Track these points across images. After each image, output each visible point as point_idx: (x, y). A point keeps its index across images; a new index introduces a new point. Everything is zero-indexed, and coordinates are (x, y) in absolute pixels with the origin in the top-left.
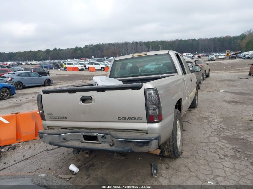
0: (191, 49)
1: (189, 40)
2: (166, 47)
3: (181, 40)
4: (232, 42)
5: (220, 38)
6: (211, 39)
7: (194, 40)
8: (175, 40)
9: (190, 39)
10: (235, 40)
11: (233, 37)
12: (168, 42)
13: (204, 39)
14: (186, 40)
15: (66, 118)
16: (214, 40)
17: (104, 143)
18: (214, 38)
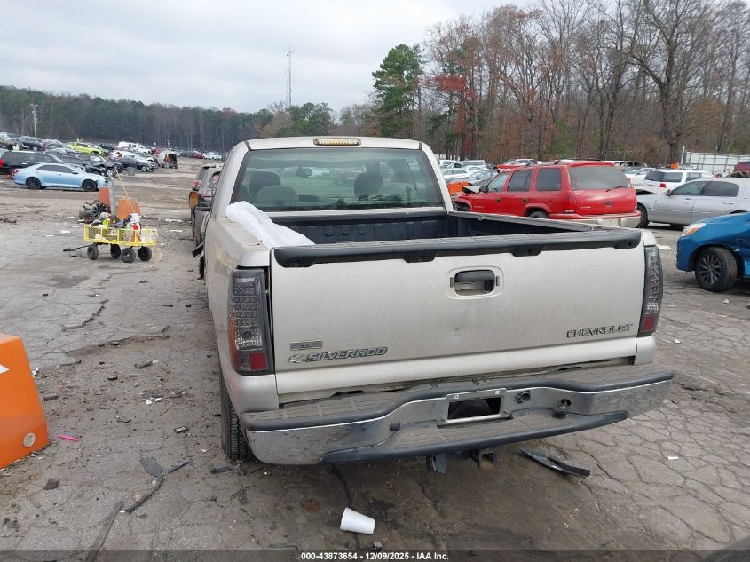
0: (129, 131)
1: (123, 103)
2: (47, 114)
3: (98, 101)
4: (241, 126)
5: (210, 112)
6: (186, 110)
7: (140, 105)
8: (78, 95)
9: (125, 101)
10: (247, 124)
11: (242, 114)
12: (53, 98)
13: (168, 107)
14: (113, 102)
15: (382, 351)
16: (194, 114)
17: (521, 415)
18: (194, 110)
